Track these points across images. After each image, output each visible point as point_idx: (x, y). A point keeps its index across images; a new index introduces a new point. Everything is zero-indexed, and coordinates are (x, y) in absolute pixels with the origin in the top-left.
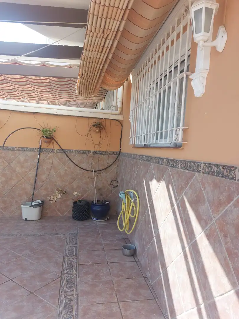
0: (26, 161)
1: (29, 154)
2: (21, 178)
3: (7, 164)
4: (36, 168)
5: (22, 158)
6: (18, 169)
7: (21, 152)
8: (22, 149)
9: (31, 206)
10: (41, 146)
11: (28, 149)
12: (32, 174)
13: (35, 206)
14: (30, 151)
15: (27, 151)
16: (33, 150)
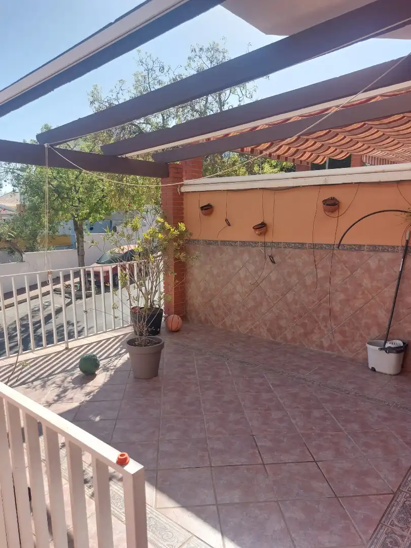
0: (380, 269)
1: (387, 256)
2: (370, 297)
3: (349, 273)
4: (396, 283)
5: (373, 263)
6: (366, 283)
7: (372, 253)
8: (374, 249)
9: (383, 349)
10: (407, 242)
11: (384, 249)
12: (390, 292)
13: (389, 350)
14: (388, 251)
15: (383, 251)
16: (393, 249)
